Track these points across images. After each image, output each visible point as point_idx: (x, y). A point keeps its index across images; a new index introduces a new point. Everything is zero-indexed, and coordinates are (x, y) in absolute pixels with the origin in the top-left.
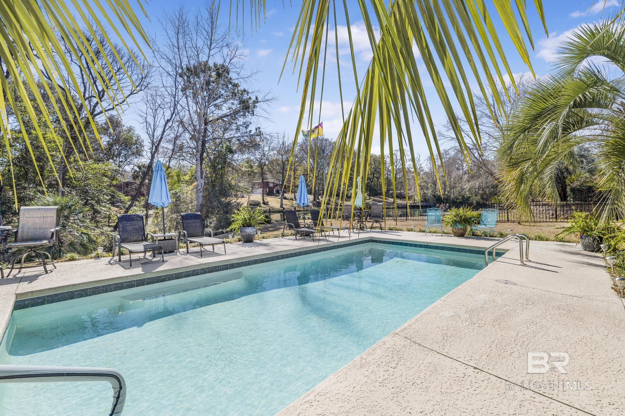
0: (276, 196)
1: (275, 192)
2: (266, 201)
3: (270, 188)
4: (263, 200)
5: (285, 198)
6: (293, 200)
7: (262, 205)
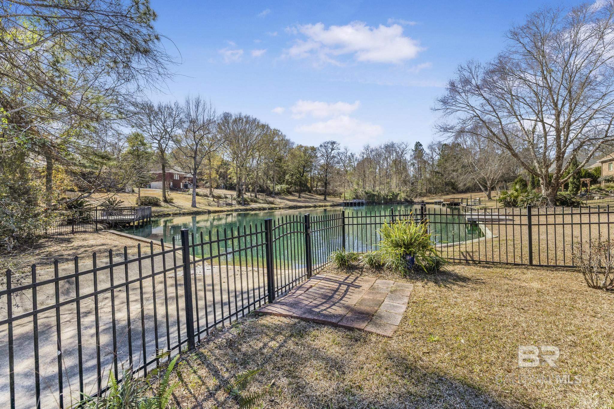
0: (184, 191)
1: (182, 187)
2: (168, 197)
3: (175, 181)
4: (165, 196)
5: (198, 195)
6: (208, 197)
7: (163, 204)
